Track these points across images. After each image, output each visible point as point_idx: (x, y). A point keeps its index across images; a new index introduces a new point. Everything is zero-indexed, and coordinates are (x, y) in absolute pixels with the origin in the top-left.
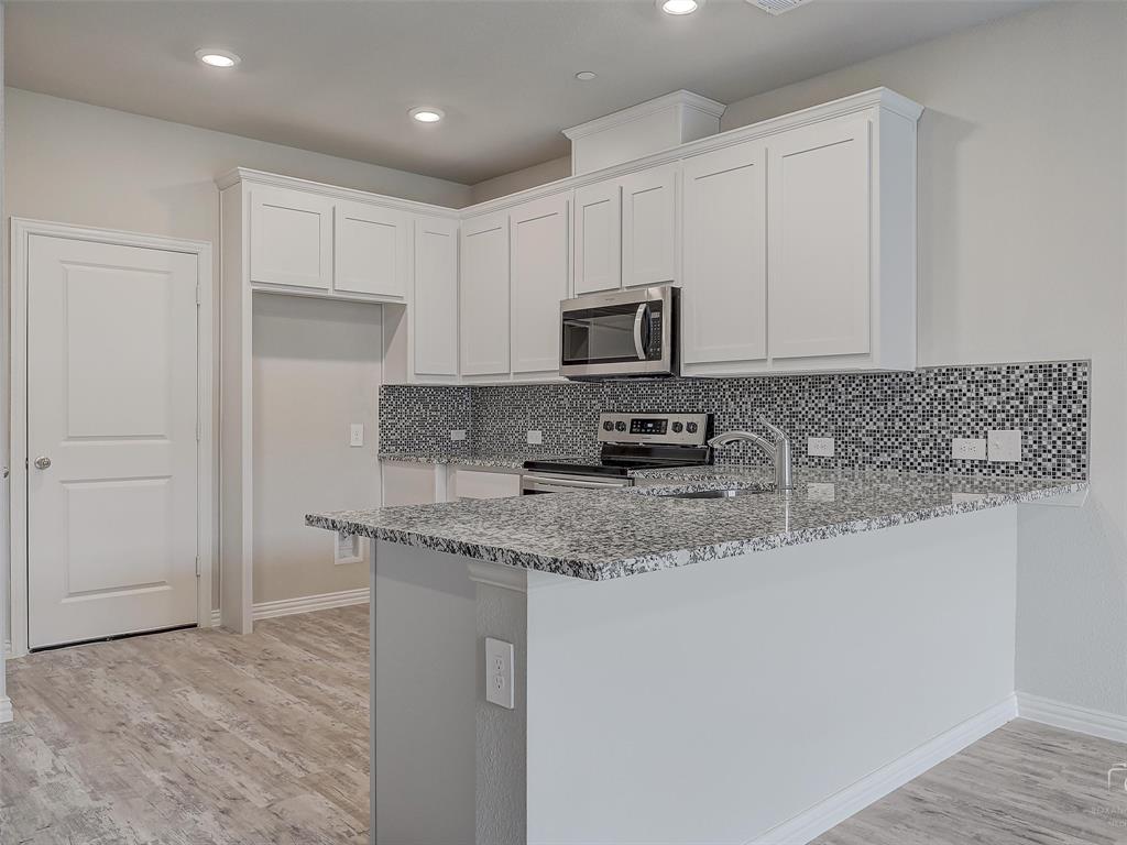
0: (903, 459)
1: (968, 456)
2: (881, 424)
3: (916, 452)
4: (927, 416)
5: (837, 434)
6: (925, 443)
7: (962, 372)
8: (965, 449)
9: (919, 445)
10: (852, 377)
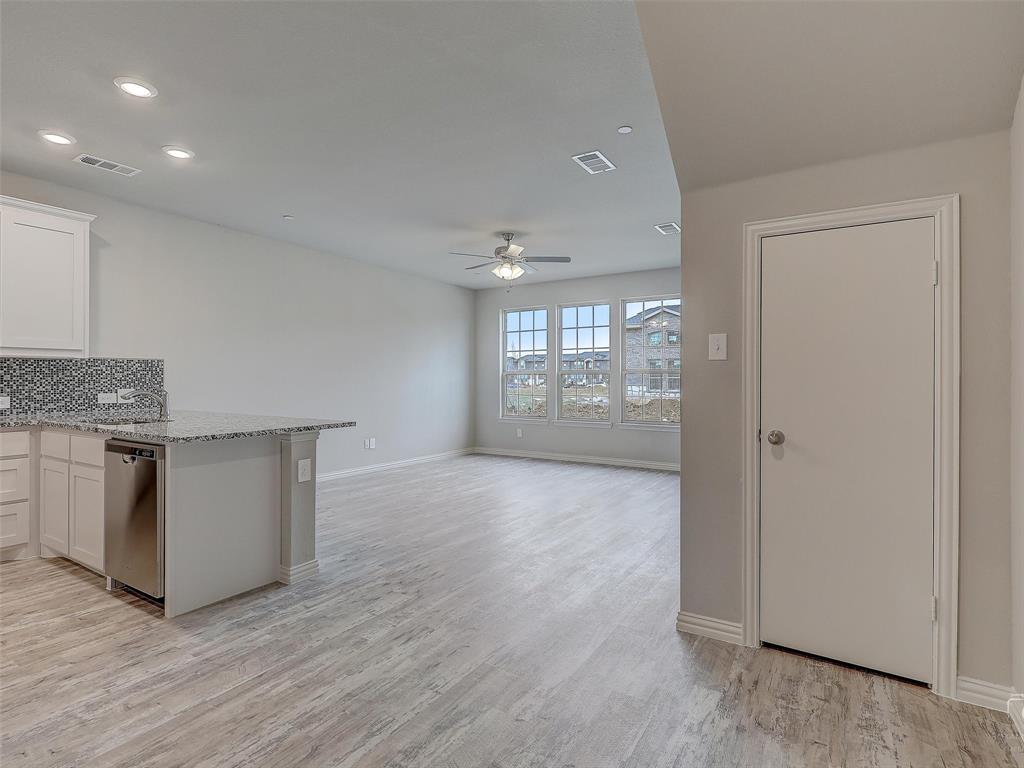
0: (66, 406)
1: (106, 402)
2: (49, 388)
3: (74, 402)
4: (81, 383)
5: (12, 394)
6: (80, 397)
7: (103, 361)
8: (104, 398)
9: (76, 398)
10: (25, 360)
